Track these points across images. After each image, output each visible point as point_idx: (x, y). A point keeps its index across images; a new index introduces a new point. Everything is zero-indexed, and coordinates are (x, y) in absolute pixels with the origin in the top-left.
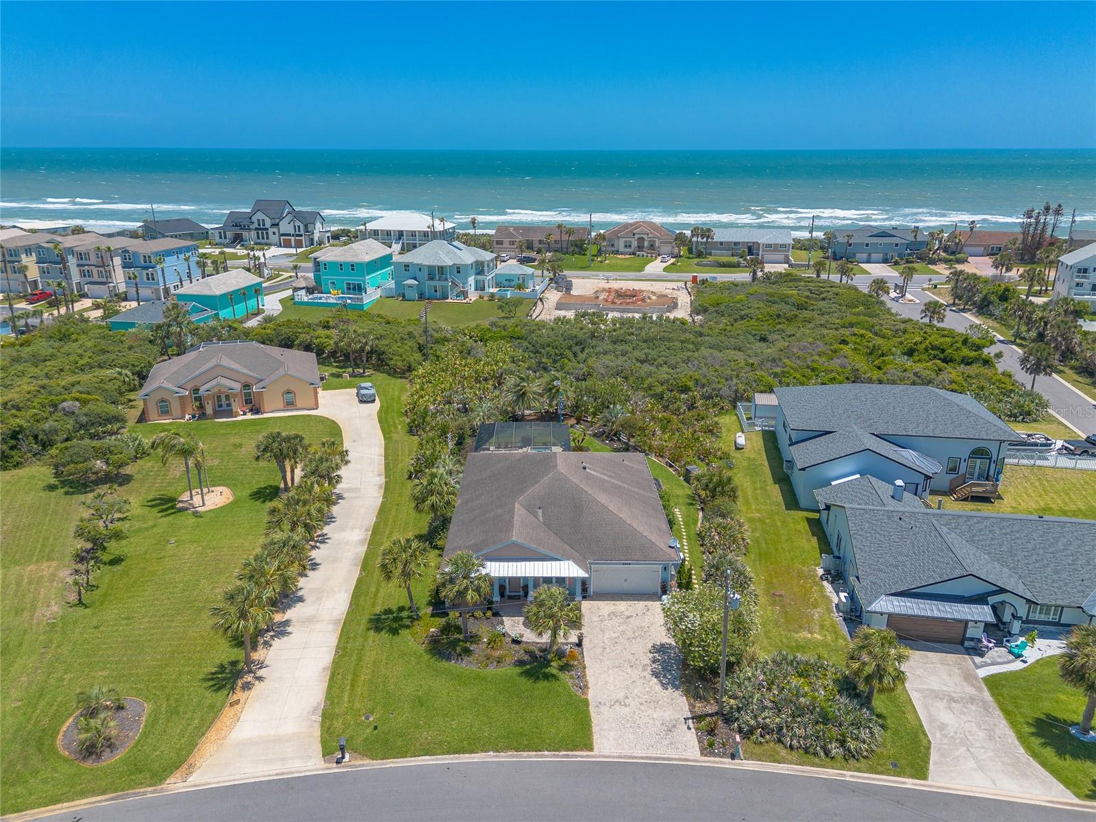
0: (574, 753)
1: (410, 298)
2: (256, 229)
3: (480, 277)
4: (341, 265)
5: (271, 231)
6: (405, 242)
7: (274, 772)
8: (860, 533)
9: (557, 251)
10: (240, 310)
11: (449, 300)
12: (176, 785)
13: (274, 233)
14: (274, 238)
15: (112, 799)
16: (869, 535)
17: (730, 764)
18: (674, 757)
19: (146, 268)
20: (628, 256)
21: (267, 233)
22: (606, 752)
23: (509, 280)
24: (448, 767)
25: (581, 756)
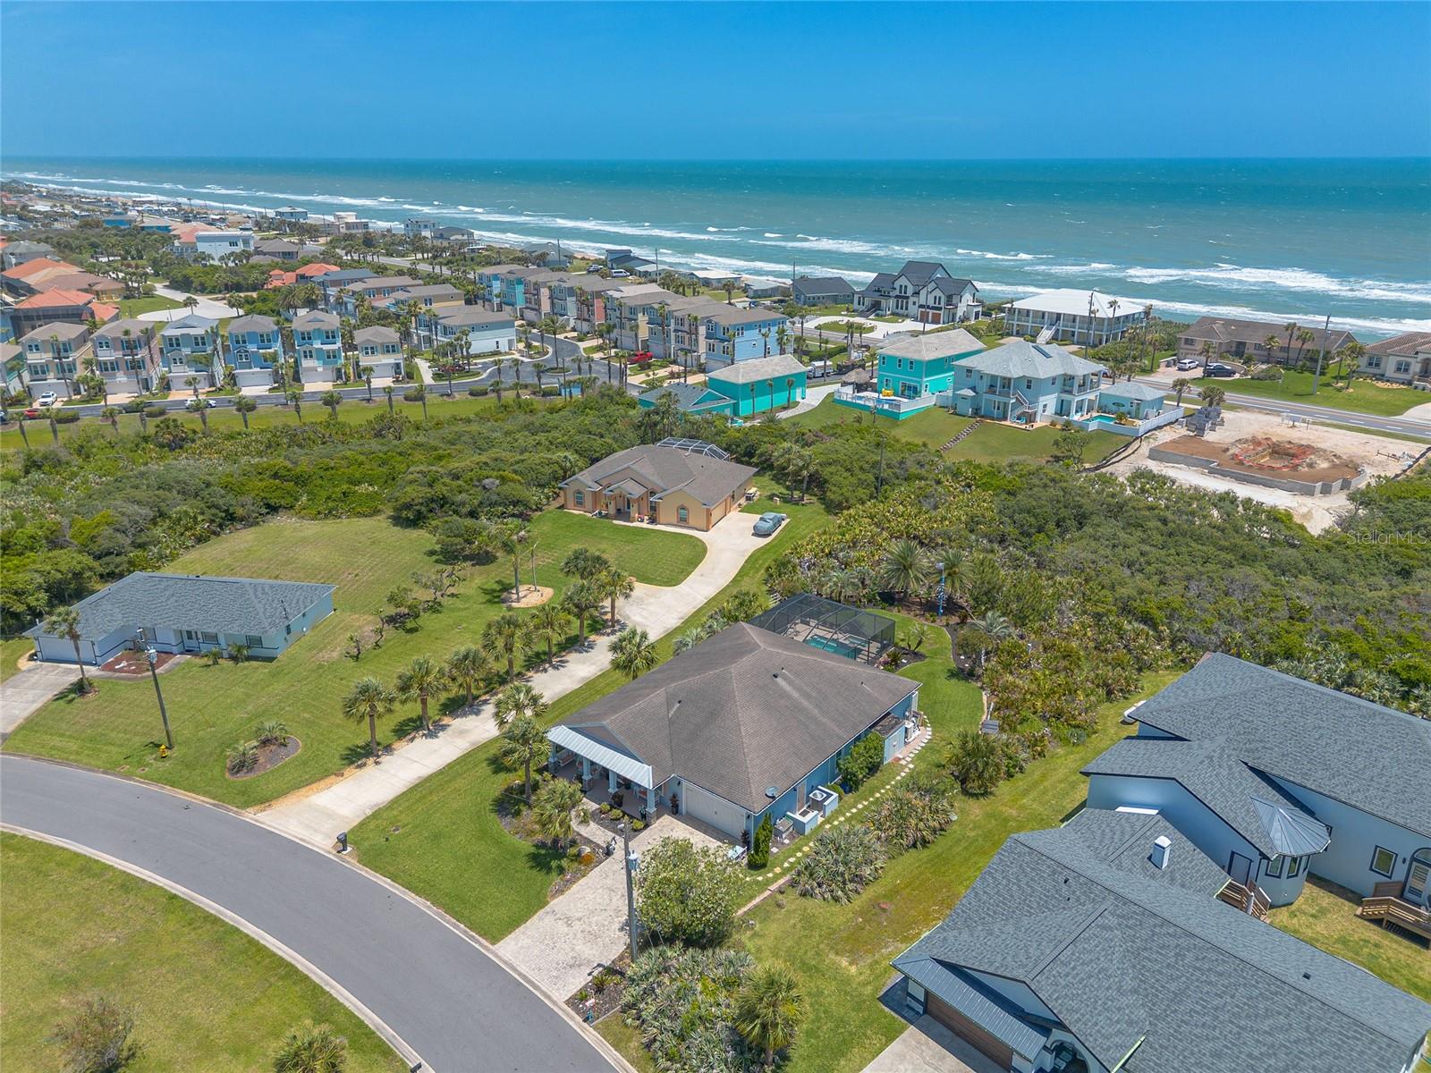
0: (480, 939)
1: (963, 412)
2: (897, 297)
3: (1066, 397)
4: (900, 361)
5: (911, 300)
6: (1061, 328)
7: (300, 836)
8: (997, 875)
9: (1279, 363)
10: (780, 399)
11: (1007, 423)
12: (251, 816)
13: (914, 303)
14: (913, 309)
15: (214, 805)
16: (1004, 882)
17: (577, 1023)
18: (543, 988)
19: (723, 341)
20: (1395, 386)
21: (907, 303)
22: (501, 953)
23: (1118, 405)
24: (390, 895)
25: (481, 944)
